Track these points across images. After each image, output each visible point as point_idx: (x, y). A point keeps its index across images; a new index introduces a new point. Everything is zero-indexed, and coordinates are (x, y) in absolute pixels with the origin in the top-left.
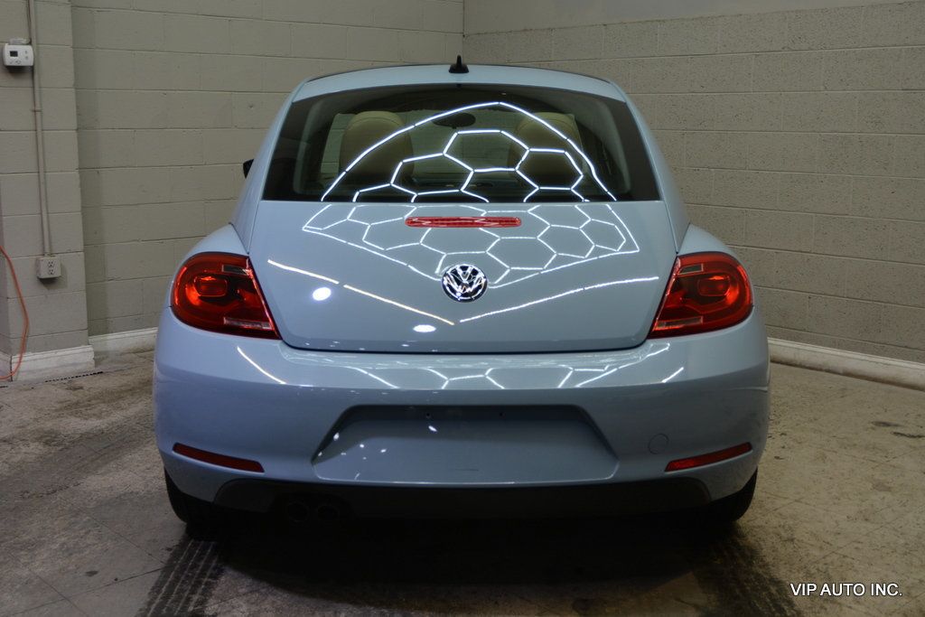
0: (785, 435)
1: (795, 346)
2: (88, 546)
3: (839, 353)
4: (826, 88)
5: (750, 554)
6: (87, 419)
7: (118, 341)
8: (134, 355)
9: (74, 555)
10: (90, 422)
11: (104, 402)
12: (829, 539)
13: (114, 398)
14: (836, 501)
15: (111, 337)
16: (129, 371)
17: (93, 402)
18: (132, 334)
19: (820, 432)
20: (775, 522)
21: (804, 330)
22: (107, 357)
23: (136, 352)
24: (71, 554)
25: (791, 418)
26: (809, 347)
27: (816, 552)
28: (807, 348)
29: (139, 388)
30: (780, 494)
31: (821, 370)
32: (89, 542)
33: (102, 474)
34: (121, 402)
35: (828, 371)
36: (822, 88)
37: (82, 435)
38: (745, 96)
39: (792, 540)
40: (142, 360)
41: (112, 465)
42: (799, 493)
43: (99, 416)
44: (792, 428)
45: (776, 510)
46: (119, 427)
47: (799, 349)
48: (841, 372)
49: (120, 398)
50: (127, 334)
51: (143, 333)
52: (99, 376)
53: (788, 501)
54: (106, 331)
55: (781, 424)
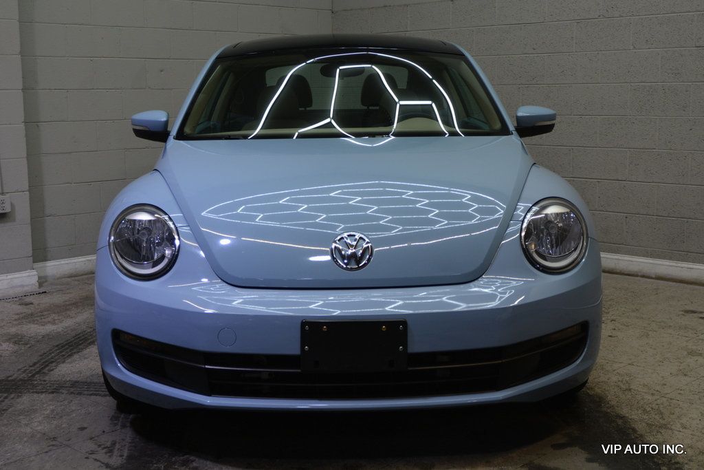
0: (615, 321)
1: (616, 257)
2: (73, 411)
3: (651, 261)
4: (634, 47)
5: (599, 400)
6: (44, 325)
7: (56, 267)
8: (69, 279)
9: (64, 417)
10: (47, 327)
11: (55, 313)
12: (658, 388)
13: (62, 310)
14: (661, 363)
15: (50, 264)
16: (68, 291)
17: (45, 313)
18: (67, 262)
19: (642, 318)
20: (614, 379)
21: (622, 244)
22: (46, 281)
23: (71, 276)
24: (61, 417)
25: (617, 310)
26: (627, 258)
27: (649, 397)
28: (626, 258)
29: (81, 302)
30: (616, 360)
31: (637, 276)
32: (73, 408)
33: (70, 363)
34: (68, 312)
35: (643, 276)
36: (632, 47)
37: (43, 337)
38: (569, 55)
39: (630, 390)
40: (76, 283)
41: (76, 356)
42: (630, 359)
43: (53, 323)
44: (619, 316)
45: (614, 371)
46: (72, 330)
47: (619, 259)
48: (654, 276)
49: (67, 310)
50: (63, 261)
51: (75, 261)
52: (43, 295)
53: (623, 365)
54: (45, 259)
55: (611, 313)
